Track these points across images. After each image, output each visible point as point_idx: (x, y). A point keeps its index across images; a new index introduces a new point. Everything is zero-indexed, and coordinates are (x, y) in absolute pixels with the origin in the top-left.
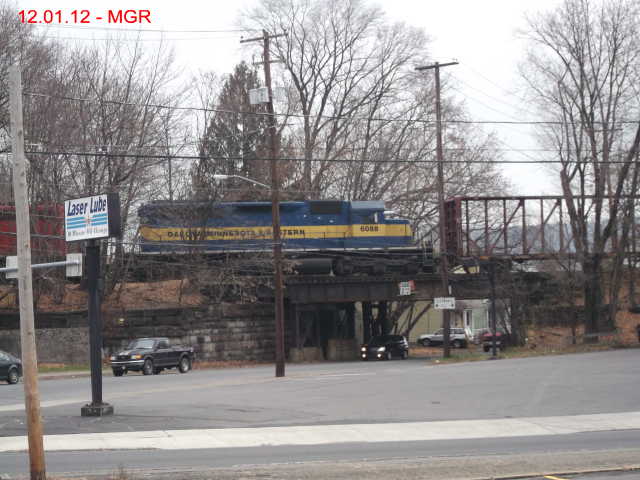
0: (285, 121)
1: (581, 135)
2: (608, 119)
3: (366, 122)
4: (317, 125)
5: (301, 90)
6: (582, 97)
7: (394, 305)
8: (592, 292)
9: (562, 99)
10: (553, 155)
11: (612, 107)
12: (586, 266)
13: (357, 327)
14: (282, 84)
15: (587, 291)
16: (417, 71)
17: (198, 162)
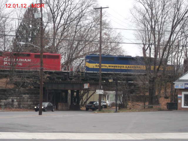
0: (47, 25)
1: (151, 35)
2: (160, 30)
3: (75, 26)
4: (58, 27)
5: (53, 14)
6: (152, 22)
7: (82, 92)
8: (152, 91)
9: (144, 22)
10: (141, 42)
11: (162, 26)
12: (150, 81)
13: (68, 99)
14: (46, 12)
15: (150, 90)
16: (94, 10)
17: (15, 38)
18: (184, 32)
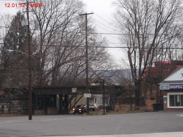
0: (34, 32)
1: (135, 39)
2: (144, 33)
3: (61, 33)
4: (45, 33)
5: (39, 22)
6: (136, 26)
7: (70, 96)
8: (138, 93)
9: (129, 27)
10: (125, 45)
11: (146, 30)
12: (136, 83)
13: (57, 103)
15: (136, 92)
16: (79, 16)
17: (3, 45)
18: (167, 35)
